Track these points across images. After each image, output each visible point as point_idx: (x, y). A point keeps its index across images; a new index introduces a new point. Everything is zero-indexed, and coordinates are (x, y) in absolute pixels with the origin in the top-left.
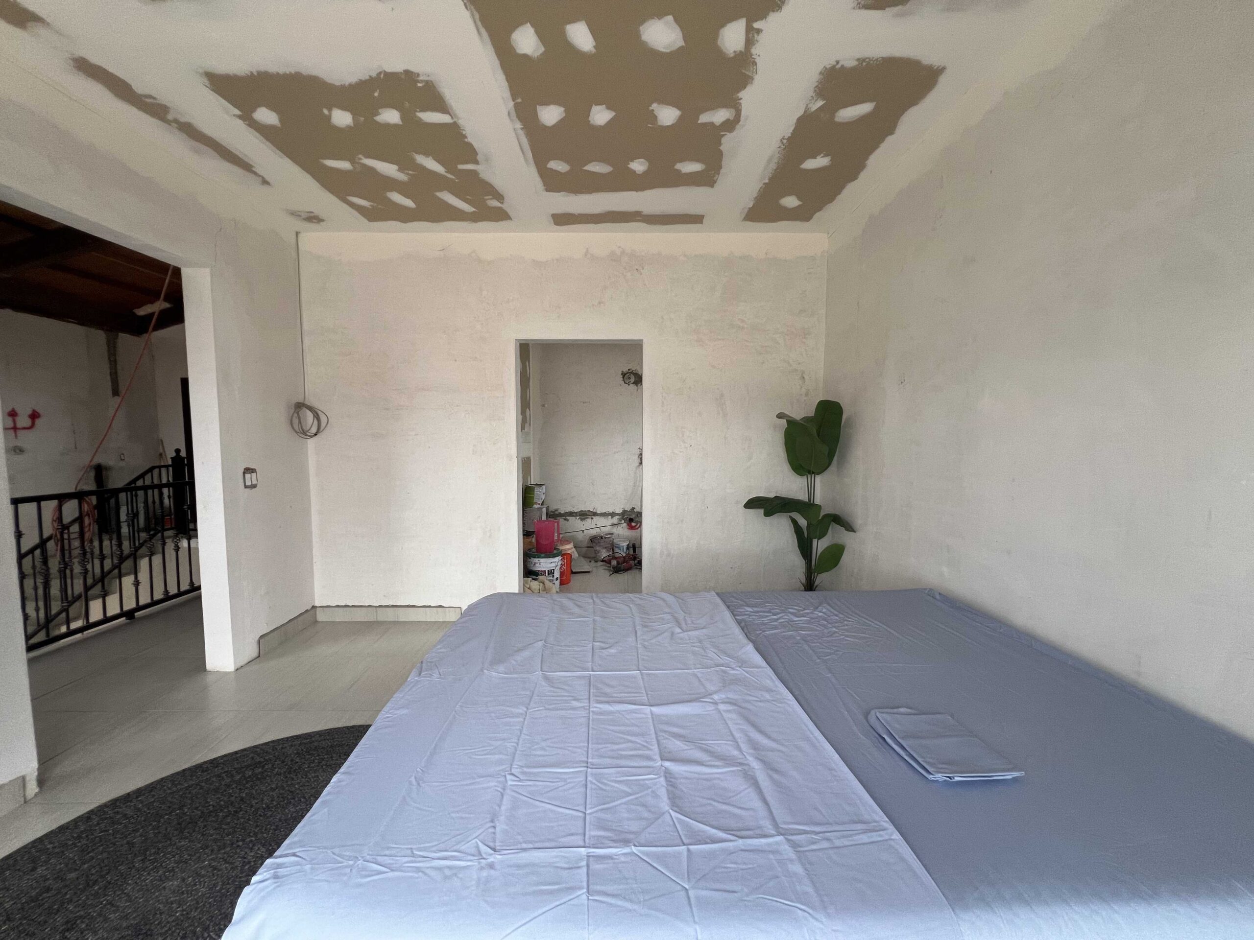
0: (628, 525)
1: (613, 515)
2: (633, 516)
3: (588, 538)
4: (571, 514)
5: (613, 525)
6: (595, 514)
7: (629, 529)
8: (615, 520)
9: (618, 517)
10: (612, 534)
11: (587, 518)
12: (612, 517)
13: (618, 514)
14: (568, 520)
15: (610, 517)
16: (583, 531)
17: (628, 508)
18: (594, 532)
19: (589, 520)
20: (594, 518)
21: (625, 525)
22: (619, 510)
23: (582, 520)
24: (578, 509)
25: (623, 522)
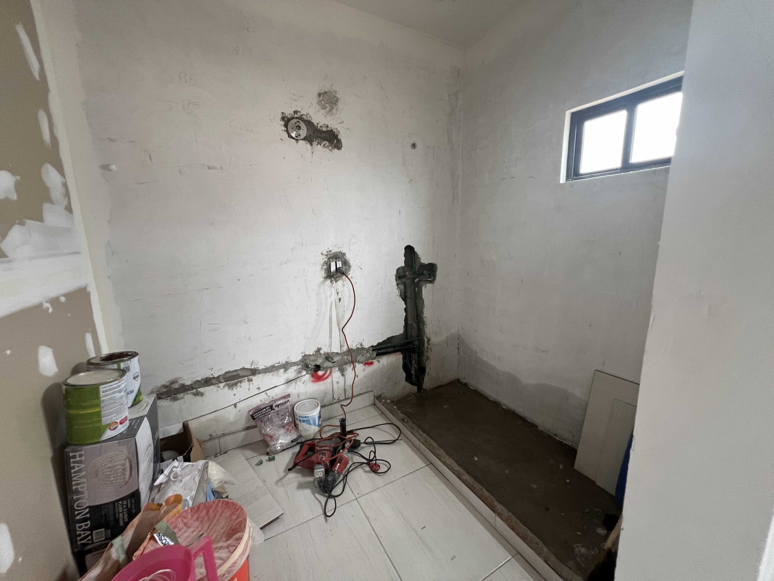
0: (313, 376)
1: (286, 366)
2: (319, 362)
3: (246, 414)
4: (208, 382)
5: (289, 382)
6: (254, 372)
7: (313, 381)
8: (292, 373)
9: (295, 368)
10: (289, 396)
11: (241, 382)
12: (285, 371)
13: (295, 364)
14: (202, 394)
15: (282, 371)
16: (235, 405)
17: (311, 351)
18: (256, 402)
19: (245, 384)
20: (253, 378)
21: (308, 377)
22: (296, 357)
23: (231, 387)
24: (221, 369)
25: (304, 373)
